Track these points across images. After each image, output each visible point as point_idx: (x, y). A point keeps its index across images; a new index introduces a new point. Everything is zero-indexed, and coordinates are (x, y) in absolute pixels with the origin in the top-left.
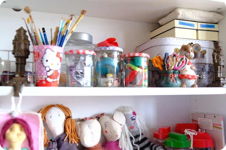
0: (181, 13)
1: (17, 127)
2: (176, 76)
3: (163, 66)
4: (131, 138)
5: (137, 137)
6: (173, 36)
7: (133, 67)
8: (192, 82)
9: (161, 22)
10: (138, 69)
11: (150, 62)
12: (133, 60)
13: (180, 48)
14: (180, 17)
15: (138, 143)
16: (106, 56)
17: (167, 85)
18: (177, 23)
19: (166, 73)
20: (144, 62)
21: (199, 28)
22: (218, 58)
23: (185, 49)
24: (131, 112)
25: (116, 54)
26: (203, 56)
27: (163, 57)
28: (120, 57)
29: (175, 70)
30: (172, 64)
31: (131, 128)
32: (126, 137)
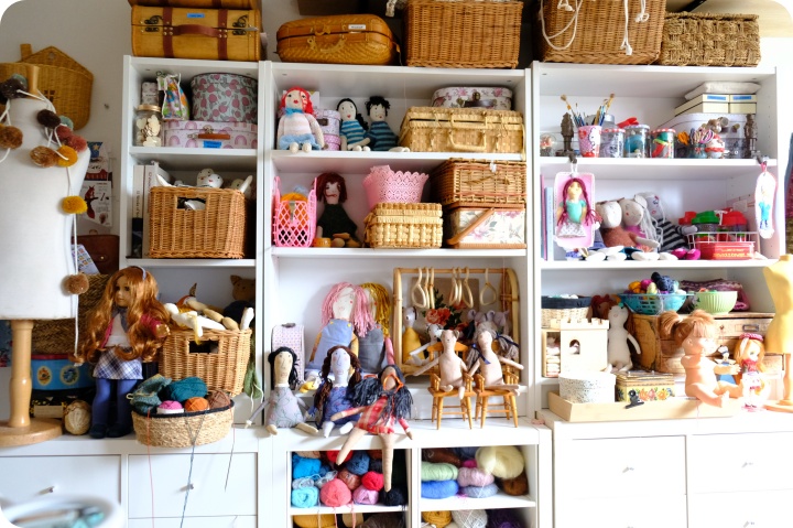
0: (709, 87)
1: (576, 184)
2: (702, 149)
3: (689, 142)
4: (654, 223)
5: (660, 220)
6: (701, 111)
7: (660, 141)
8: (719, 154)
9: (687, 97)
10: (664, 143)
11: (676, 138)
12: (660, 135)
13: (706, 123)
14: (708, 91)
15: (662, 226)
16: (634, 133)
17: (693, 156)
18: (705, 97)
19: (692, 147)
20: (670, 137)
21: (732, 101)
22: (750, 130)
23: (712, 123)
24: (653, 196)
25: (643, 132)
26: (735, 129)
27: (689, 133)
28: (647, 134)
29: (700, 143)
30: (698, 139)
31: (653, 213)
32: (648, 222)
